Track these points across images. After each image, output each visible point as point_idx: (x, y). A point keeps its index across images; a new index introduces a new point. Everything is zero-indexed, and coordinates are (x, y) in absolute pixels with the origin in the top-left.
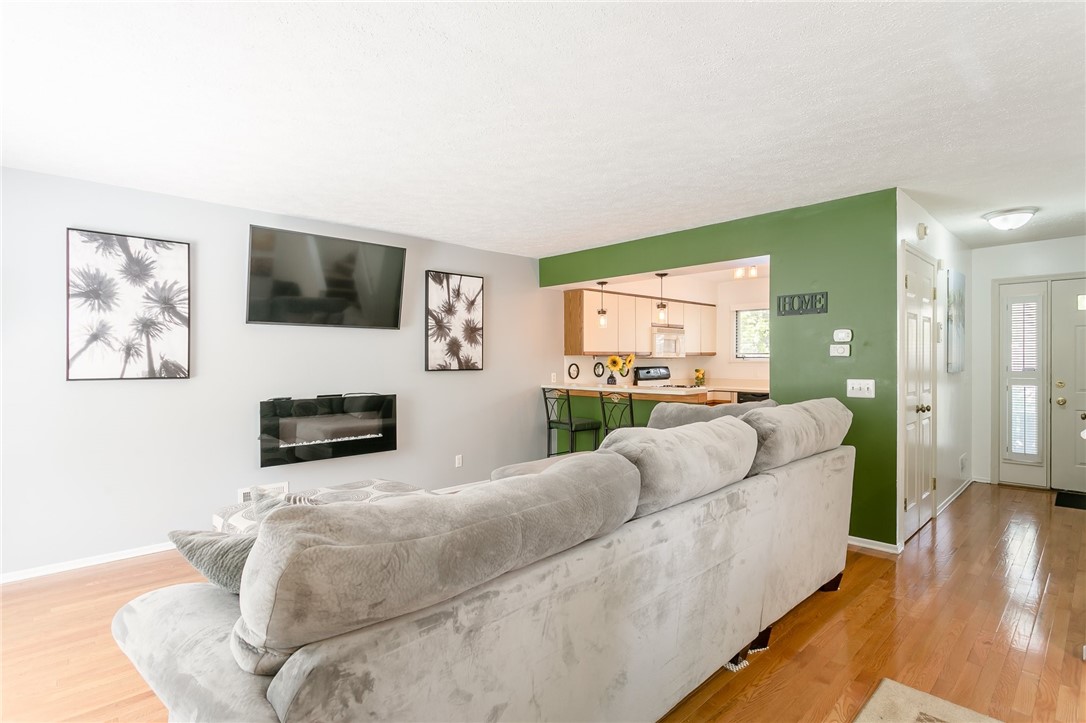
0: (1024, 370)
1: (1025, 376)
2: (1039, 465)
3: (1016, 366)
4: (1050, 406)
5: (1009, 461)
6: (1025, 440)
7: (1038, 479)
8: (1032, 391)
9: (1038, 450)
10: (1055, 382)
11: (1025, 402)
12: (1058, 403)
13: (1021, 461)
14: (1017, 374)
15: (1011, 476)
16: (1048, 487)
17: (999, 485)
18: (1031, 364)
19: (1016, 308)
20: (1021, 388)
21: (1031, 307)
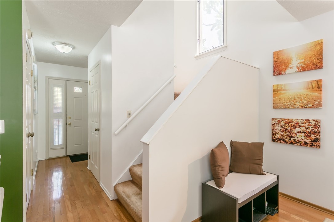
0: (58, 113)
1: (58, 116)
2: (63, 148)
3: (55, 112)
4: (67, 125)
5: (53, 149)
6: (58, 139)
7: (62, 153)
8: (61, 121)
9: (63, 143)
10: (68, 117)
11: (58, 125)
12: (69, 124)
13: (58, 148)
14: (55, 114)
15: (53, 155)
16: (66, 156)
17: (49, 159)
18: (60, 111)
19: (55, 89)
20: (57, 120)
21: (60, 89)
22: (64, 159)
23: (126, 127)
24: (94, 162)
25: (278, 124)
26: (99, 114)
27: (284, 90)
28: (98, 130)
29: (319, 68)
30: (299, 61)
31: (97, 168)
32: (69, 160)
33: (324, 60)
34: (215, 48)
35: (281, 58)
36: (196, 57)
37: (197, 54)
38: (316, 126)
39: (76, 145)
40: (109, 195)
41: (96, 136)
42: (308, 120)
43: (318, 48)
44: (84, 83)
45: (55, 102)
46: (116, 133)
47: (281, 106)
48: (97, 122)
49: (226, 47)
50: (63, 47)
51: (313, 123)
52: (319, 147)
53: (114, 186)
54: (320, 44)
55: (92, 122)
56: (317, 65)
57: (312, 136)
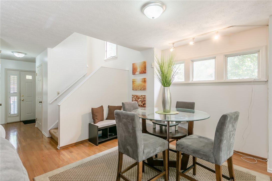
0: (14, 93)
1: (14, 95)
2: (18, 116)
3: (12, 92)
4: (20, 101)
5: (10, 117)
6: (14, 110)
7: (17, 119)
8: (16, 98)
9: (18, 112)
10: (22, 95)
11: (14, 101)
12: (22, 100)
13: (14, 116)
14: (12, 94)
15: (10, 120)
16: (20, 121)
17: (7, 123)
18: (16, 91)
19: (12, 77)
20: (13, 97)
21: (16, 77)
22: (19, 123)
23: (56, 100)
24: (39, 122)
25: (134, 97)
26: (41, 93)
27: (136, 82)
28: (41, 102)
29: (144, 73)
30: (139, 69)
31: (41, 124)
32: (22, 123)
33: (146, 70)
34: (113, 57)
35: (134, 67)
36: (105, 60)
37: (106, 59)
38: (144, 98)
39: (27, 114)
40: (46, 135)
41: (41, 106)
42: (142, 95)
43: (144, 64)
44: (33, 73)
45: (12, 86)
46: (50, 103)
47: (135, 89)
48: (41, 98)
49: (117, 57)
50: (18, 54)
51: (143, 97)
52: (145, 107)
53: (49, 130)
54: (145, 63)
55: (38, 98)
56: (144, 72)
57: (143, 102)
